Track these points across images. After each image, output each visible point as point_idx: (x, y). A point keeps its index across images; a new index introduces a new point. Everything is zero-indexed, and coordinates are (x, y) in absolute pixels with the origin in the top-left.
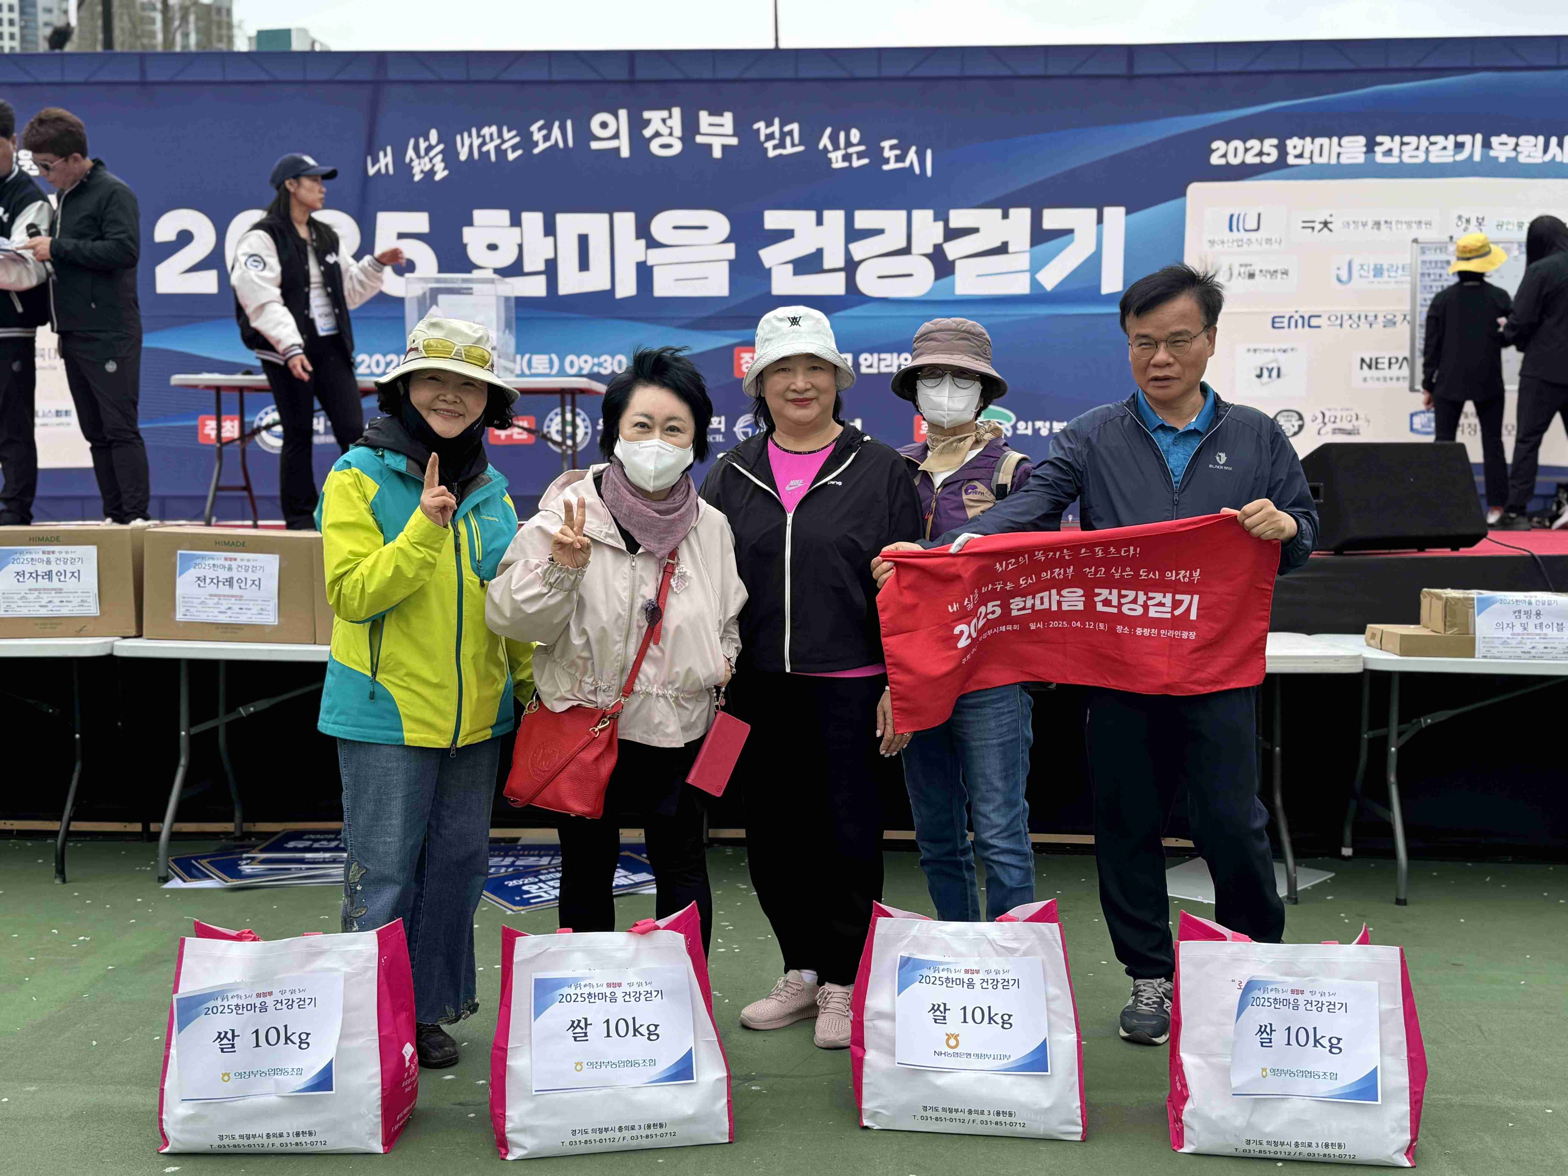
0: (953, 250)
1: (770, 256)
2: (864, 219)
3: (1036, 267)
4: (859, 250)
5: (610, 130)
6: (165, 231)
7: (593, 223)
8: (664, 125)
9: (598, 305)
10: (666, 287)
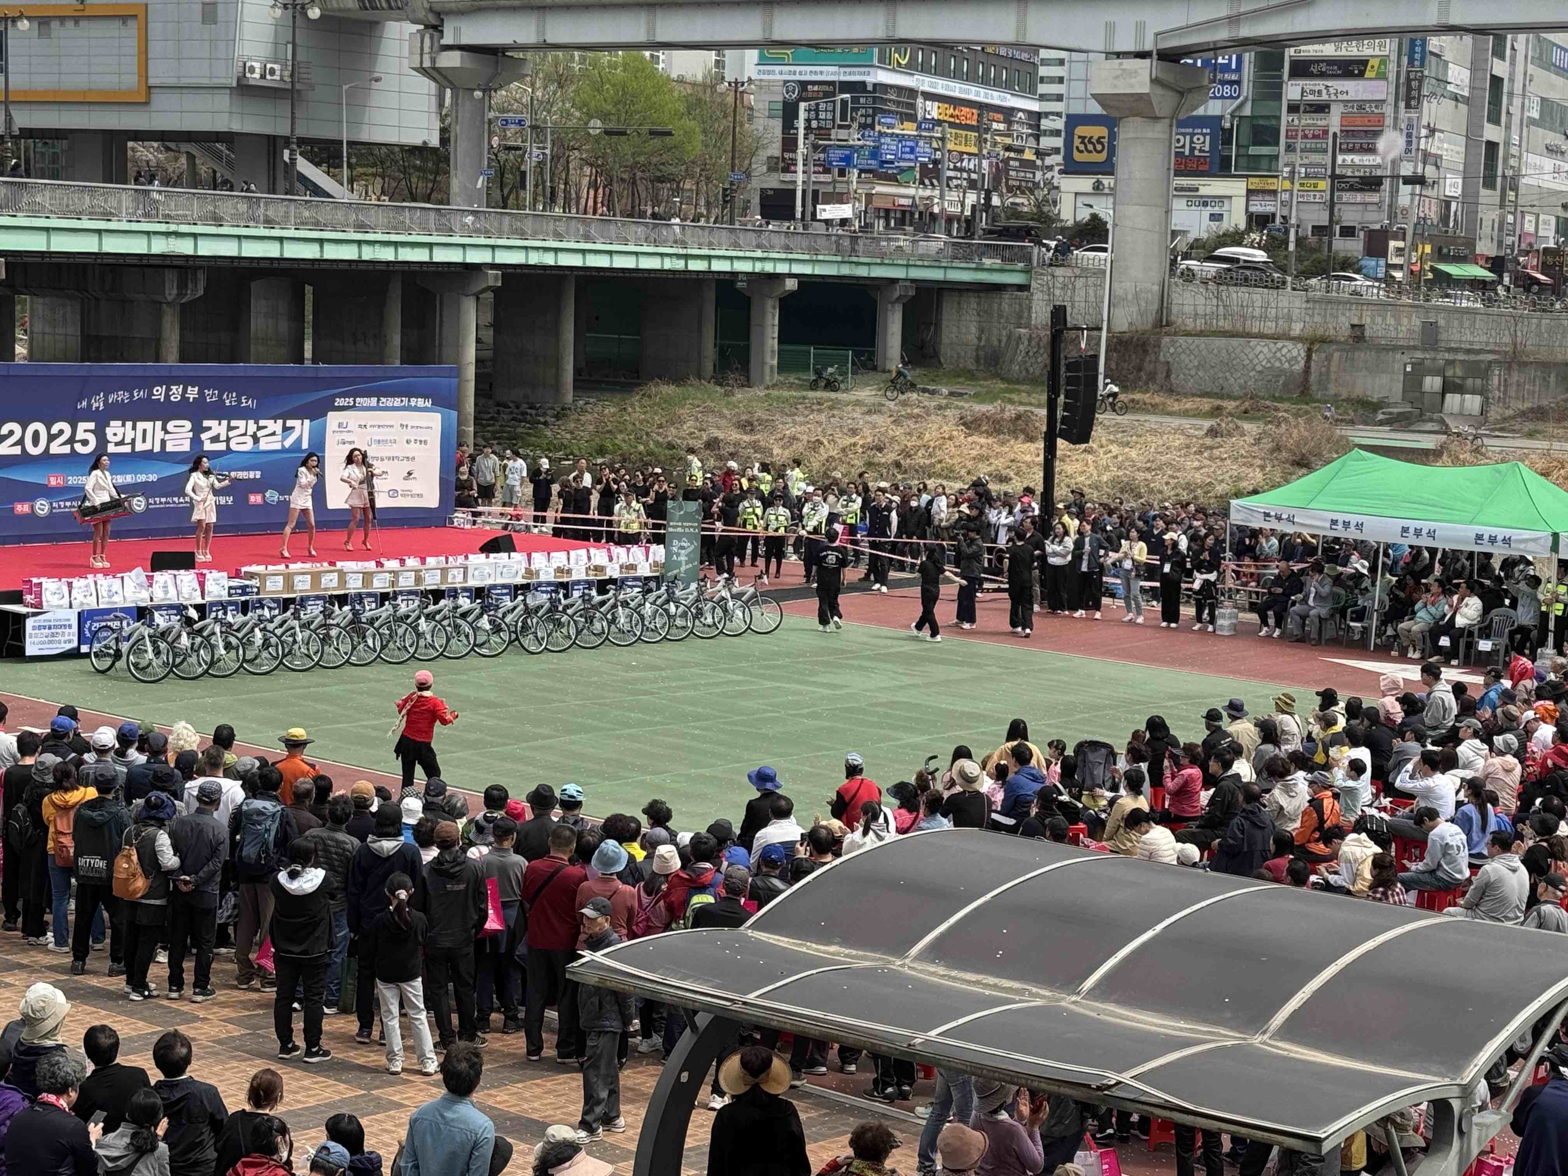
0: (260, 434)
1: (204, 436)
2: (234, 423)
3: (284, 439)
4: (231, 434)
5: (159, 392)
6: (5, 430)
7: (148, 425)
8: (176, 391)
9: (148, 455)
10: (169, 448)
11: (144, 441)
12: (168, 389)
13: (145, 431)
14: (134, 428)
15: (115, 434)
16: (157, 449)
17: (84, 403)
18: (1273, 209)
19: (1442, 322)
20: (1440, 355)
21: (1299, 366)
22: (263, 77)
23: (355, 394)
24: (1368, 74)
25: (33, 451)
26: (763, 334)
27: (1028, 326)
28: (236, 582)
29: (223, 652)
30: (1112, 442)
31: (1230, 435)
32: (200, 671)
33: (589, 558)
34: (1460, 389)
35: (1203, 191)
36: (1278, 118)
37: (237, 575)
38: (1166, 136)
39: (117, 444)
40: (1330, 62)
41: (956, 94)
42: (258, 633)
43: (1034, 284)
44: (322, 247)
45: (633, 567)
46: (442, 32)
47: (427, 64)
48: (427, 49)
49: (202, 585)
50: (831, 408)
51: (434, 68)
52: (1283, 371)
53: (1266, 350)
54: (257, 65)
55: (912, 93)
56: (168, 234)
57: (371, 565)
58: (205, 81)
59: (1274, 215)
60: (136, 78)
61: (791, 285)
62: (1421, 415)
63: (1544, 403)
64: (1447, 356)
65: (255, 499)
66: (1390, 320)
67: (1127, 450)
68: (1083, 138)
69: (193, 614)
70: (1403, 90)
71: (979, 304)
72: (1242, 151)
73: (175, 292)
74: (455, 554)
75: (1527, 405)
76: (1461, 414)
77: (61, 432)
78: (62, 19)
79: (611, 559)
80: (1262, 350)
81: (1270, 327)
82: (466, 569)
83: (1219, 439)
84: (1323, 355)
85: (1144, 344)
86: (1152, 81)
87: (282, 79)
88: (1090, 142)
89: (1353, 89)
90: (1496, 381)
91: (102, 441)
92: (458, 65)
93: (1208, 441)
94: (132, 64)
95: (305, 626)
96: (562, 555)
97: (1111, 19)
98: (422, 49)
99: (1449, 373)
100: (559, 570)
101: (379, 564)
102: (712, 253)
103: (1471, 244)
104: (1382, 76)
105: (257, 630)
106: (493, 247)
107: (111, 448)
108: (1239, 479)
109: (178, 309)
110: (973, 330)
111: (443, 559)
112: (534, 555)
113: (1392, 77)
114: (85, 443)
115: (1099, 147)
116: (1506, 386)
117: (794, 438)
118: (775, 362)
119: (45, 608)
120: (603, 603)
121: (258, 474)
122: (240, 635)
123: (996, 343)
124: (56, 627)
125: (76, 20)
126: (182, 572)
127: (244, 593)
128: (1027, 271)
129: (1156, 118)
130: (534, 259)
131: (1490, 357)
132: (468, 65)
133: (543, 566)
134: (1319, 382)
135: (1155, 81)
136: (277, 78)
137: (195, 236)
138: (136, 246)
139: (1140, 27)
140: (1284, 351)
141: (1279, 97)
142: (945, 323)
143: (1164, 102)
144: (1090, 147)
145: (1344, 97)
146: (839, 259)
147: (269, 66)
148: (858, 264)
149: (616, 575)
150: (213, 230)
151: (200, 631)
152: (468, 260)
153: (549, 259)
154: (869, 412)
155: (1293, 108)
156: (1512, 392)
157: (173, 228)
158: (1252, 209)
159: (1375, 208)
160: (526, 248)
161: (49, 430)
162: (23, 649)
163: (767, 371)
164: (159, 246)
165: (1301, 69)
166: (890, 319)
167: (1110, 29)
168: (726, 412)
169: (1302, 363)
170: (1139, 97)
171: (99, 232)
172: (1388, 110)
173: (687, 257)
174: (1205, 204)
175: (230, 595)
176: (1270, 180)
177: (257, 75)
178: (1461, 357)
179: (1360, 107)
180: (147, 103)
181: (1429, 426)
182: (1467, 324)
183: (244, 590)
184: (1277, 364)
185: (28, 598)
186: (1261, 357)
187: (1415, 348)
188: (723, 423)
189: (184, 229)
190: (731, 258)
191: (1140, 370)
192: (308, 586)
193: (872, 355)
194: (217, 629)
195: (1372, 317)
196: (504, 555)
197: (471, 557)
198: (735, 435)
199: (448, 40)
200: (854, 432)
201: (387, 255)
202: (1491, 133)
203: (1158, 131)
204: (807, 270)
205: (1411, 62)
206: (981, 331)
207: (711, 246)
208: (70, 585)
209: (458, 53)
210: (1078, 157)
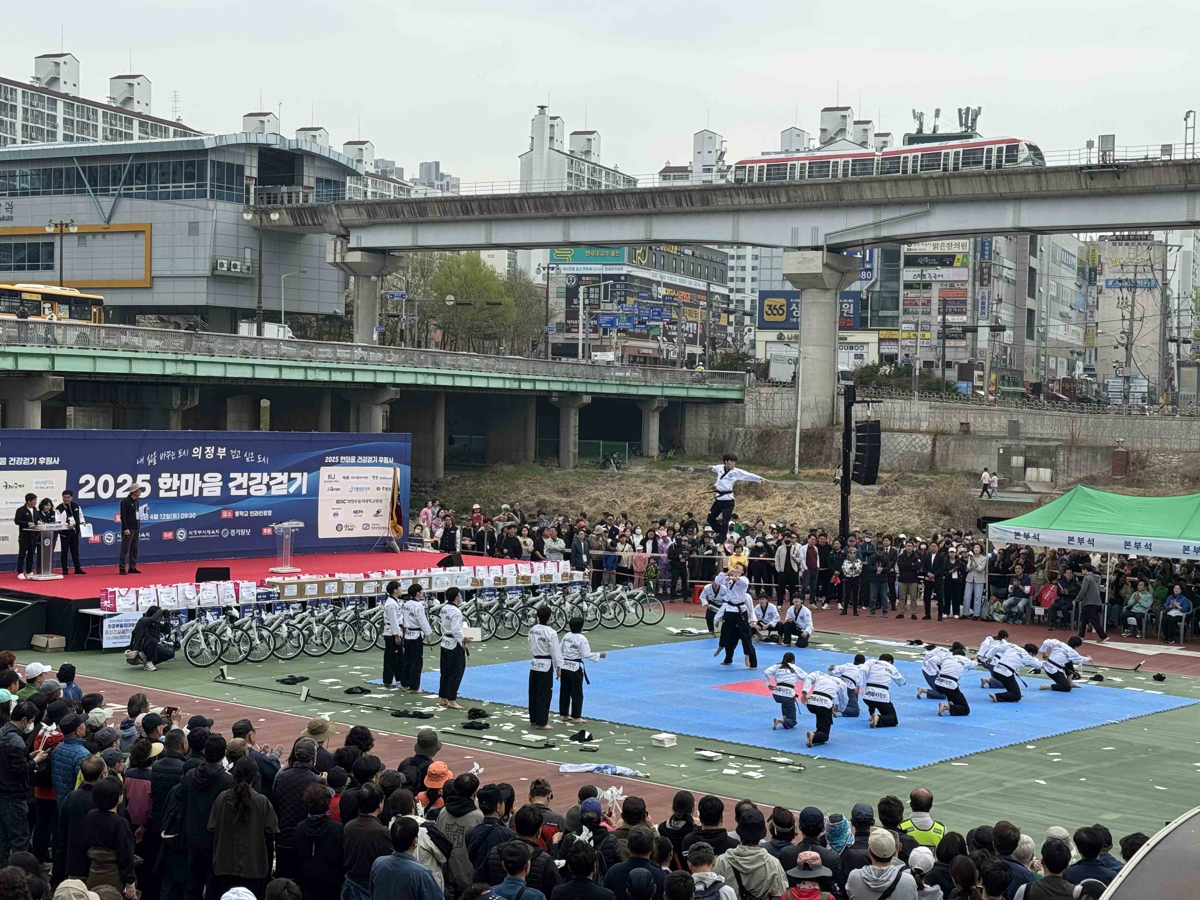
0: (271, 483)
1: (231, 485)
2: (252, 475)
3: (289, 487)
4: (251, 483)
5: (197, 452)
6: (82, 480)
7: (190, 477)
8: (210, 451)
9: (189, 499)
10: (206, 493)
11: (187, 488)
12: (204, 450)
13: (187, 481)
14: (179, 478)
15: (165, 483)
16: (196, 494)
17: (142, 460)
18: (896, 351)
19: (1022, 421)
20: (1022, 443)
21: (928, 450)
22: (229, 269)
23: (339, 454)
24: (955, 264)
25: (104, 496)
26: (568, 432)
27: (743, 426)
28: (261, 590)
29: (258, 642)
30: (814, 499)
31: (894, 493)
32: (241, 657)
33: (518, 571)
34: (1036, 465)
35: (850, 339)
36: (898, 292)
37: (261, 584)
38: (833, 301)
39: (166, 491)
40: (931, 256)
41: (677, 283)
42: (284, 627)
43: (746, 398)
44: (280, 371)
45: (550, 577)
46: (349, 240)
47: (338, 260)
48: (338, 250)
49: (237, 592)
50: (620, 479)
51: (344, 263)
52: (916, 454)
53: (905, 440)
54: (225, 262)
55: (649, 281)
56: (176, 361)
57: (360, 577)
58: (191, 273)
59: (897, 355)
60: (143, 272)
61: (587, 399)
62: (1011, 481)
63: (1094, 473)
64: (1027, 443)
65: (267, 531)
66: (987, 420)
67: (825, 504)
68: (770, 306)
69: (235, 613)
70: (978, 274)
71: (709, 412)
72: (875, 314)
73: (179, 402)
74: (421, 568)
75: (1084, 475)
76: (1038, 481)
77: (125, 482)
78: (94, 234)
79: (532, 571)
80: (902, 440)
81: (906, 425)
82: (430, 578)
83: (887, 497)
84: (944, 443)
85: (822, 437)
86: (824, 265)
87: (241, 272)
88: (775, 308)
89: (946, 273)
90: (1062, 459)
91: (156, 488)
92: (359, 260)
93: (880, 498)
94: (141, 262)
95: (320, 621)
96: (499, 568)
97: (795, 225)
98: (335, 250)
99: (1029, 454)
100: (497, 579)
101: (366, 576)
102: (537, 377)
103: (1021, 373)
104: (964, 265)
105: (284, 625)
106: (394, 372)
107: (162, 494)
108: (904, 523)
109: (180, 414)
110: (706, 429)
111: (413, 571)
112: (478, 568)
113: (971, 266)
114: (143, 489)
115: (781, 312)
116: (1068, 462)
117: (598, 499)
118: (577, 451)
119: (118, 611)
120: (534, 603)
121: (270, 513)
122: (271, 629)
123: (721, 437)
124: (126, 625)
125: (104, 234)
126: (221, 582)
127: (268, 598)
128: (742, 390)
129: (826, 289)
130: (421, 380)
131: (1057, 443)
132: (366, 260)
133: (484, 577)
134: (942, 461)
135: (826, 265)
136: (238, 270)
137: (195, 362)
138: (155, 369)
139: (815, 230)
140: (917, 440)
141: (898, 279)
142: (687, 425)
143: (830, 278)
144: (775, 312)
145: (940, 279)
146: (618, 382)
147: (233, 263)
148: (630, 386)
149: (538, 583)
150: (208, 359)
151: (239, 627)
152: (378, 381)
153: (431, 381)
154: (646, 482)
155: (908, 286)
156: (1073, 465)
157: (180, 357)
158: (882, 351)
159: (963, 349)
160: (416, 373)
161: (115, 479)
162: (101, 643)
163: (571, 456)
164: (171, 369)
165: (912, 261)
166: (651, 422)
167: (795, 232)
168: (549, 483)
169: (930, 448)
170: (815, 276)
171: (130, 359)
172: (969, 287)
173: (520, 380)
174: (851, 348)
175: (258, 600)
176: (894, 332)
177: (225, 269)
178: (1036, 443)
179: (952, 285)
180: (151, 288)
181: (1017, 489)
182: (1038, 422)
183: (268, 596)
184: (913, 449)
185: (106, 603)
186: (902, 444)
187: (1005, 438)
188: (547, 489)
189: (188, 357)
190: (548, 381)
191: (821, 453)
192: (315, 592)
193: (640, 447)
194: (254, 624)
195: (975, 418)
196: (457, 568)
197: (432, 569)
198: (556, 498)
199: (353, 244)
200: (638, 495)
201: (324, 376)
202: (1030, 303)
203: (828, 298)
204: (597, 389)
205: (983, 255)
206: (712, 430)
207: (534, 373)
208: (137, 592)
209: (359, 254)
210: (766, 318)
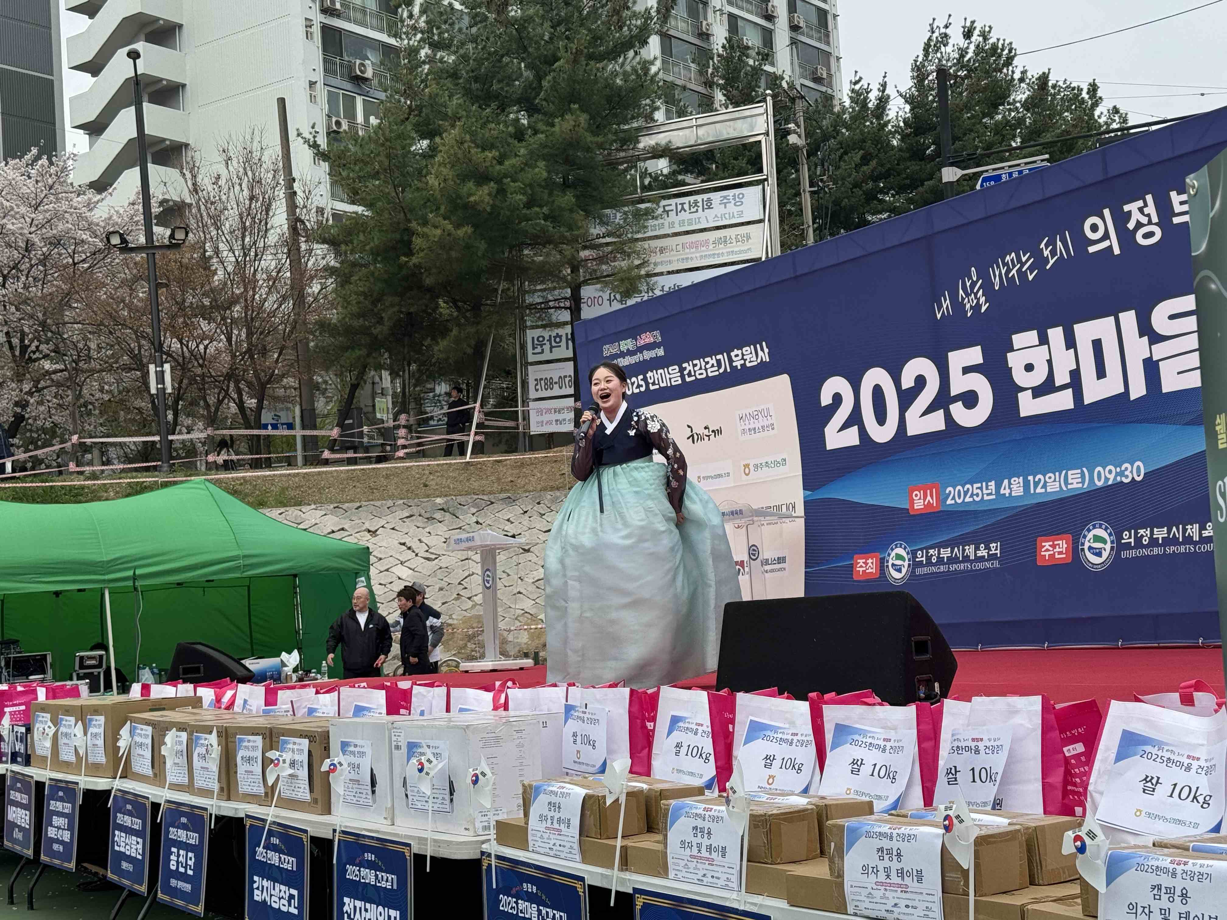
5: (1100, 231)
6: (825, 397)
7: (1102, 328)
8: (1142, 215)
9: (1118, 409)
10: (1170, 382)
11: (1101, 372)
12: (1121, 219)
13: (1097, 346)
14: (1070, 342)
15: (1029, 368)
16: (1137, 389)
17: (946, 303)
25: (879, 434)
39: (1038, 392)
77: (920, 382)
91: (1005, 390)
107: (1028, 406)
114: (972, 399)
161: (897, 381)
